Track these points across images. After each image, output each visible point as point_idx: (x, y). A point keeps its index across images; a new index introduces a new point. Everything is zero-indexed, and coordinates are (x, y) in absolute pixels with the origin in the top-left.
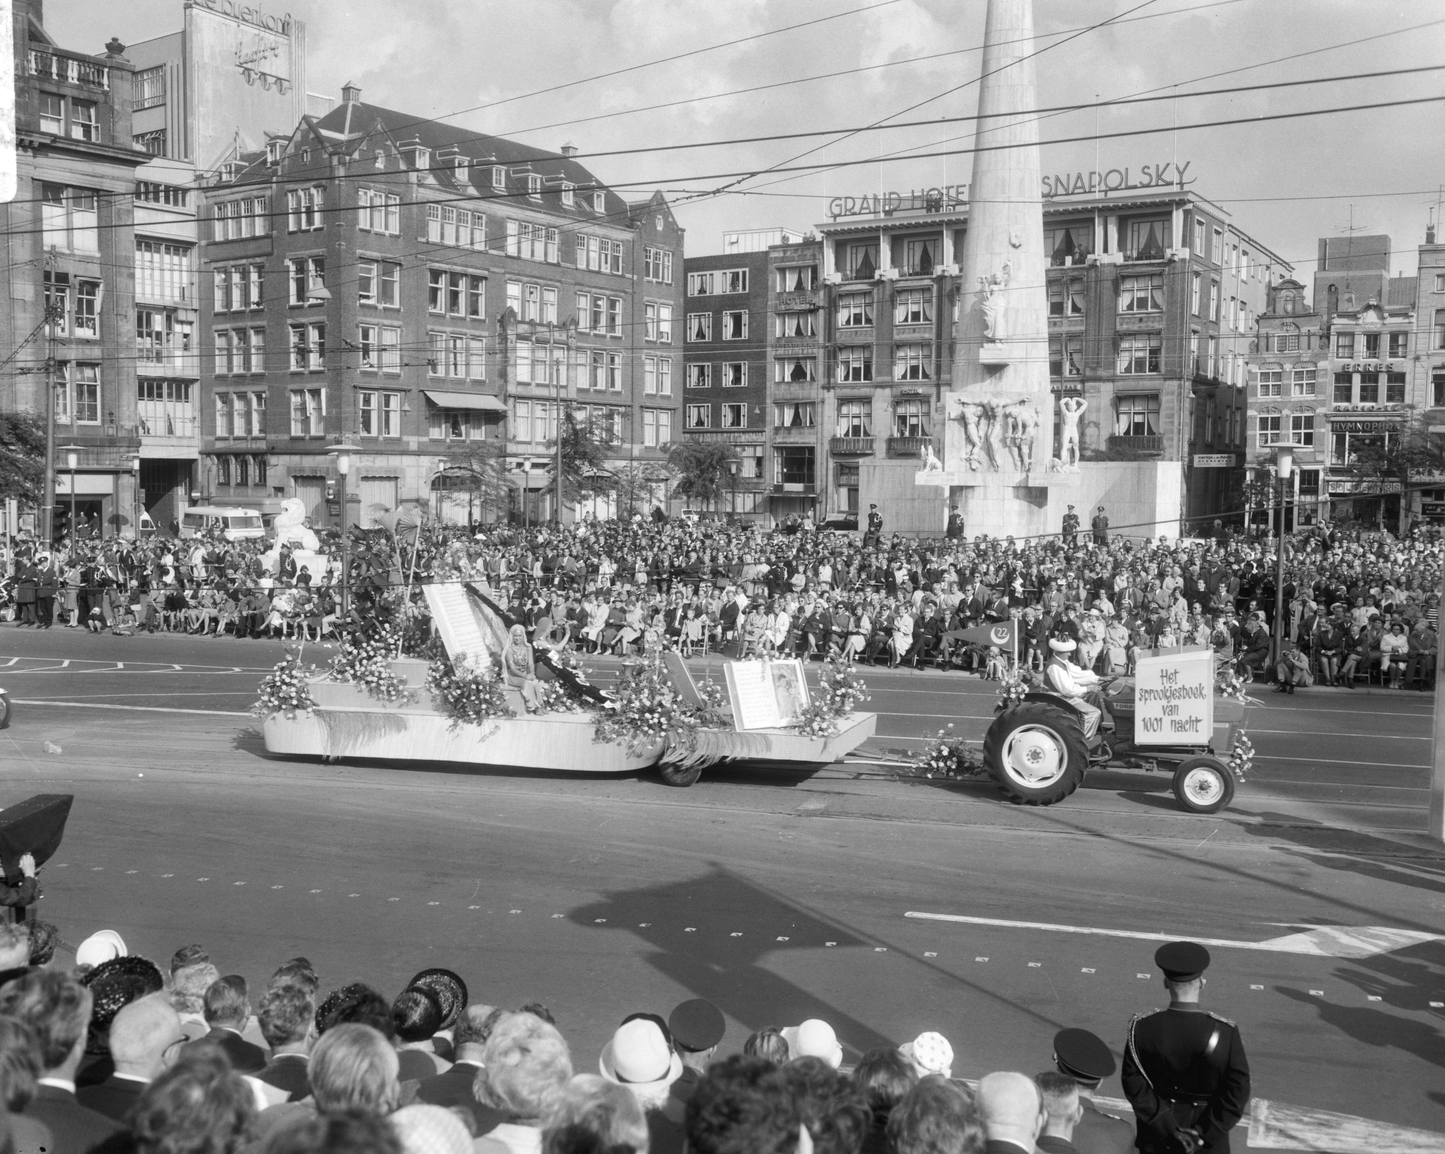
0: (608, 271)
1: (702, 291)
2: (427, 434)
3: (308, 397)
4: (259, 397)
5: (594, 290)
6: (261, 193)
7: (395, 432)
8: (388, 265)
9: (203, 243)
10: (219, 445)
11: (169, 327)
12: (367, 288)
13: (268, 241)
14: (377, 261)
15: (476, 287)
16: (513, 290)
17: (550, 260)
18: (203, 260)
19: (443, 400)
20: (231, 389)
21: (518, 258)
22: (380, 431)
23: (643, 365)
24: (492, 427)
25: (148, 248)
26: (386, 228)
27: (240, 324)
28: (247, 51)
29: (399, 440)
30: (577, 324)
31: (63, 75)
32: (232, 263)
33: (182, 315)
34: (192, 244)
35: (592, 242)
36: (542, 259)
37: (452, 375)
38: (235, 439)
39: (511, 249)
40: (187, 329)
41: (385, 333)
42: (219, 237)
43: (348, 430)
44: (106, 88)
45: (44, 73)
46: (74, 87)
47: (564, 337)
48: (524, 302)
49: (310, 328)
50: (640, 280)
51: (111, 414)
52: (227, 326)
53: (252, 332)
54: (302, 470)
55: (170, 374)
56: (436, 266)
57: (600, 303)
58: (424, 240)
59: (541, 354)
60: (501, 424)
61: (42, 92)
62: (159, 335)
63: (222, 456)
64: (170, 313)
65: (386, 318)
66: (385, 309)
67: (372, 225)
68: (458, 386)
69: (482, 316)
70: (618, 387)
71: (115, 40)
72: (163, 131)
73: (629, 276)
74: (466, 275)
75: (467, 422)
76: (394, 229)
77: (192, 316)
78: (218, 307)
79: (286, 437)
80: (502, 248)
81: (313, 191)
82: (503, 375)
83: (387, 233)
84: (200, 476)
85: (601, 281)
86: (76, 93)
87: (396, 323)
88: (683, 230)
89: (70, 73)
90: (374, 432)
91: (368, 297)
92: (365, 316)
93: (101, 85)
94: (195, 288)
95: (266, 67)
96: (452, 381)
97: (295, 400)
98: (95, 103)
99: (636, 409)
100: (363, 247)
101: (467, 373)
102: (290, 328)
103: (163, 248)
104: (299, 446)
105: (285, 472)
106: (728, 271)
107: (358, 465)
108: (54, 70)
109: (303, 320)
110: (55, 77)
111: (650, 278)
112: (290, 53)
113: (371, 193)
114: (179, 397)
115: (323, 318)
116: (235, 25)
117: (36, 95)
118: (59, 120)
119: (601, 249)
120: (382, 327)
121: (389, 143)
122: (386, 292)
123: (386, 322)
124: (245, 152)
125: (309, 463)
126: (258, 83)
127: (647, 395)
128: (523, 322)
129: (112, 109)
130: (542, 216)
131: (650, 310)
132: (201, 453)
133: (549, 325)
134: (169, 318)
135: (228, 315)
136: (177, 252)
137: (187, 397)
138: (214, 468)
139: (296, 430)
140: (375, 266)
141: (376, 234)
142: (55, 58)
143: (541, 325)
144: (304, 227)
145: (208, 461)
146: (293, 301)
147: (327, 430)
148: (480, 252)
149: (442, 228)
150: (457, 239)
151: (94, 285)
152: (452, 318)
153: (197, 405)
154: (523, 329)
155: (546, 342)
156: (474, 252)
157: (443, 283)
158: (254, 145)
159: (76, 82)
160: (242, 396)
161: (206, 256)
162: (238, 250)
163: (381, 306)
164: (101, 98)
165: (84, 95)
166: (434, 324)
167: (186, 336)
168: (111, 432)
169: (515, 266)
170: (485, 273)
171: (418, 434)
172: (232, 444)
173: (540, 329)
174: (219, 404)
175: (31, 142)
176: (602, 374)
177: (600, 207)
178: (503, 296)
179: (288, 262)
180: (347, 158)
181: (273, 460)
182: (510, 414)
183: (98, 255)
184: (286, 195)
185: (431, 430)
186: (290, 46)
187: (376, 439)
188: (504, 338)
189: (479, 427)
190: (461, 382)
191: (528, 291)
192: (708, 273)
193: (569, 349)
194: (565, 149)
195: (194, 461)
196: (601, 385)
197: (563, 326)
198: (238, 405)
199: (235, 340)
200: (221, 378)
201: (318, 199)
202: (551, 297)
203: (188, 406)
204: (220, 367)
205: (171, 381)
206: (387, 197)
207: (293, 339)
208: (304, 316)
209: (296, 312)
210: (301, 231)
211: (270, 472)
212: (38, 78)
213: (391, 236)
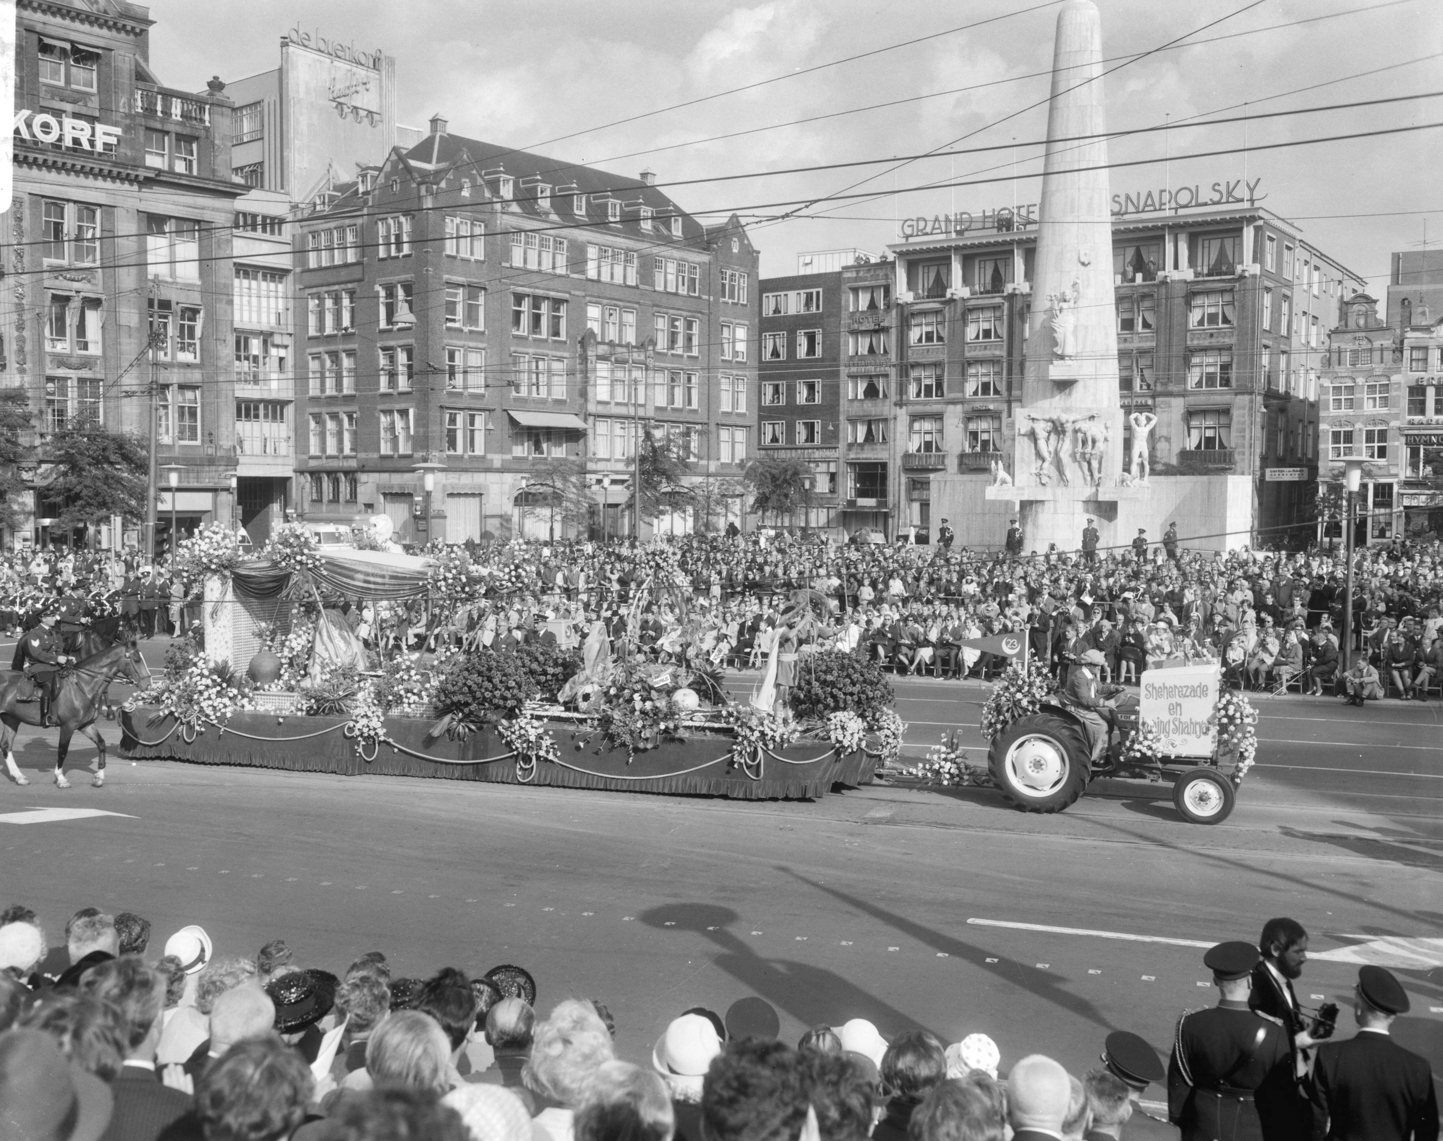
0: (685, 293)
1: (777, 311)
2: (510, 451)
3: (396, 416)
4: (350, 417)
5: (671, 311)
6: (353, 221)
7: (479, 450)
8: (473, 289)
9: (298, 270)
10: (313, 463)
11: (266, 351)
12: (453, 313)
13: (359, 268)
14: (463, 286)
15: (558, 310)
16: (593, 312)
17: (629, 283)
18: (298, 286)
19: (525, 419)
20: (324, 410)
21: (598, 281)
22: (465, 450)
23: (719, 384)
24: (572, 445)
25: (246, 275)
26: (472, 254)
27: (333, 348)
28: (340, 86)
29: (483, 458)
30: (655, 344)
31: (166, 113)
32: (325, 289)
34: (288, 271)
35: (669, 265)
36: (621, 282)
37: (534, 395)
38: (328, 457)
39: (592, 272)
40: (282, 353)
41: (470, 355)
42: (312, 264)
43: (434, 449)
44: (207, 124)
45: (150, 111)
46: (178, 123)
47: (642, 357)
48: (604, 323)
49: (399, 350)
50: (716, 301)
51: (210, 434)
52: (321, 349)
53: (344, 355)
54: (391, 487)
55: (266, 396)
56: (520, 290)
57: (677, 323)
58: (507, 265)
59: (619, 374)
60: (582, 441)
61: (148, 128)
62: (256, 358)
63: (315, 474)
64: (267, 337)
65: (472, 340)
66: (471, 332)
67: (458, 252)
68: (541, 405)
69: (563, 337)
70: (695, 405)
71: (216, 78)
72: (261, 164)
73: (705, 297)
74: (548, 298)
75: (549, 440)
76: (479, 254)
77: (287, 341)
78: (312, 332)
79: (375, 456)
80: (583, 272)
81: (402, 219)
82: (584, 394)
83: (473, 259)
84: (294, 493)
85: (679, 303)
86: (179, 129)
87: (481, 345)
88: (758, 252)
89: (173, 111)
90: (460, 450)
91: (454, 320)
92: (451, 338)
93: (202, 121)
94: (290, 313)
95: (358, 101)
96: (534, 400)
97: (384, 420)
98: (197, 138)
99: (713, 427)
100: (450, 272)
101: (549, 392)
102: (380, 352)
103: (260, 275)
104: (388, 464)
105: (374, 489)
106: (802, 292)
107: (444, 482)
108: (159, 108)
109: (392, 343)
110: (159, 114)
111: (726, 299)
112: (381, 87)
113: (457, 220)
114: (274, 418)
115: (411, 341)
116: (328, 61)
117: (142, 132)
118: (163, 155)
119: (678, 271)
120: (468, 349)
121: (474, 172)
122: (471, 315)
123: (472, 344)
124: (338, 183)
125: (397, 480)
126: (350, 117)
127: (724, 413)
128: (602, 343)
129: (213, 144)
130: (622, 240)
131: (725, 330)
132: (295, 471)
133: (628, 345)
134: (265, 342)
135: (321, 339)
136: (273, 279)
137: (282, 418)
138: (308, 486)
139: (385, 449)
140: (461, 291)
141: (462, 260)
142: (159, 97)
143: (620, 345)
144: (393, 253)
145: (302, 479)
146: (383, 325)
147: (414, 449)
148: (560, 276)
149: (525, 253)
150: (540, 264)
151: (195, 312)
152: (535, 340)
153: (292, 426)
154: (602, 350)
155: (625, 362)
156: (555, 275)
157: (525, 306)
158: (346, 176)
159: (179, 118)
160: (334, 416)
161: (301, 282)
162: (330, 277)
163: (466, 329)
164: (202, 134)
165: (187, 131)
166: (517, 345)
167: (281, 359)
168: (210, 451)
169: (595, 289)
170: (566, 296)
171: (502, 452)
172: (324, 463)
173: (619, 350)
174: (312, 424)
175: (137, 176)
176: (679, 393)
177: (677, 230)
178: (583, 317)
179: (378, 288)
180: (435, 187)
181: (363, 477)
182: (590, 432)
183: (199, 283)
184: (376, 224)
185: (514, 448)
186: (380, 80)
187: (462, 457)
188: (584, 359)
189: (560, 445)
190: (544, 401)
191: (607, 313)
192: (782, 293)
193: (647, 369)
194: (644, 175)
195: (289, 479)
196: (678, 403)
197: (641, 346)
198: (330, 425)
199: (328, 363)
200: (315, 400)
201: (407, 227)
202: (630, 318)
203: (283, 426)
204: (313, 389)
205: (267, 402)
206: (472, 224)
207: (383, 361)
208: (394, 339)
209: (385, 335)
210: (390, 258)
211: (360, 489)
212: (145, 116)
213: (477, 261)
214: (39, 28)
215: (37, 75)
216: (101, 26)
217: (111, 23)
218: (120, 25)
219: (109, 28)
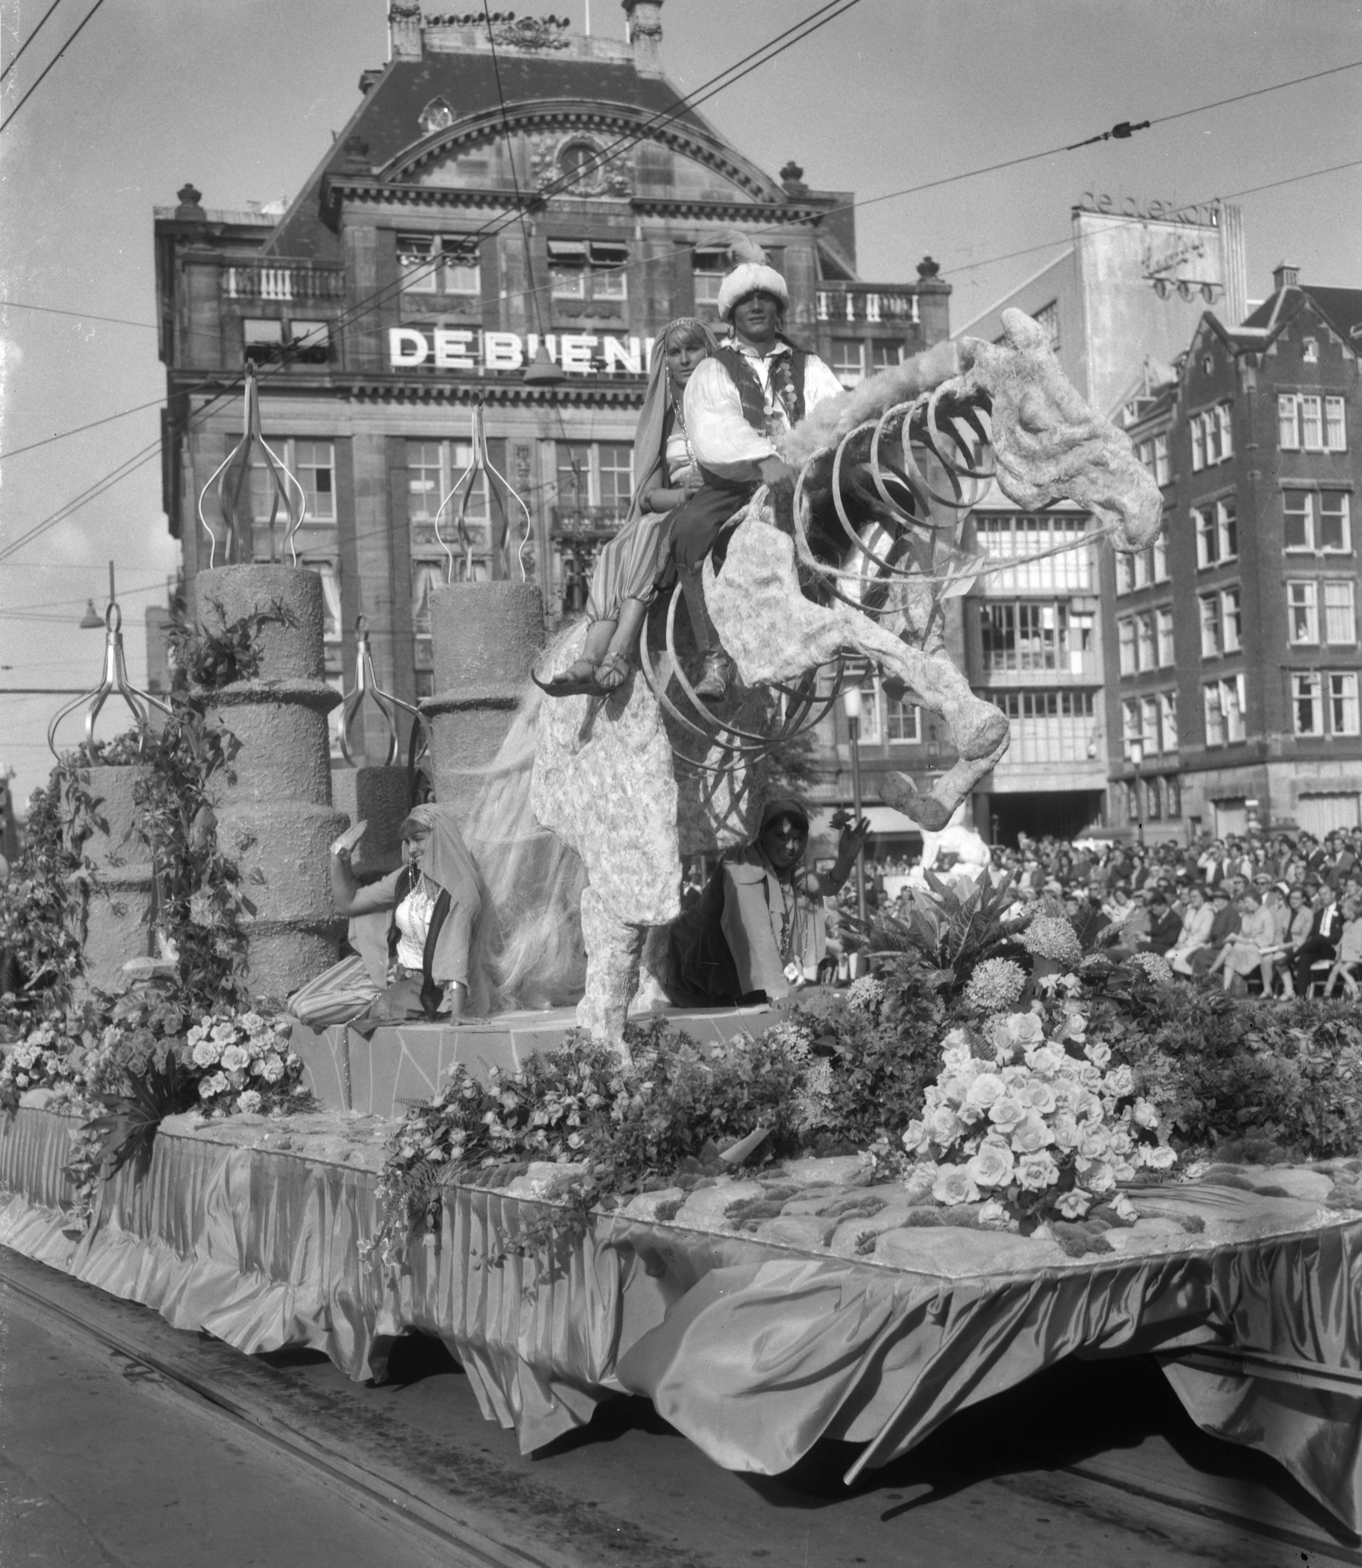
3: (1222, 687)
4: (1170, 699)
6: (1161, 429)
7: (1351, 727)
8: (1329, 494)
11: (1063, 622)
12: (1298, 530)
13: (1170, 490)
14: (1312, 491)
20: (1137, 693)
22: (1327, 728)
25: (1032, 526)
26: (1325, 442)
27: (1143, 606)
28: (1158, 257)
31: (860, 315)
33: (1078, 605)
38: (1146, 758)
40: (1087, 622)
41: (1327, 590)
43: (1277, 730)
44: (916, 320)
45: (837, 314)
46: (875, 326)
49: (1223, 595)
51: (932, 728)
52: (1130, 611)
53: (1158, 613)
54: (1221, 790)
55: (1065, 682)
61: (836, 339)
62: (1049, 633)
63: (1130, 781)
64: (1063, 604)
65: (1330, 568)
66: (1328, 556)
67: (1301, 442)
71: (928, 259)
76: (1339, 441)
77: (1093, 605)
78: (1122, 588)
79: (1200, 748)
81: (1219, 410)
83: (1326, 450)
84: (1110, 809)
86: (877, 333)
89: (869, 310)
90: (1318, 729)
92: (1295, 568)
93: (909, 317)
94: (1096, 570)
95: (1187, 273)
97: (1210, 695)
98: (902, 341)
100: (1286, 474)
102: (1201, 601)
103: (1051, 523)
104: (1217, 758)
105: (1201, 796)
107: (1293, 776)
108: (850, 309)
109: (1213, 586)
110: (850, 318)
112: (1221, 249)
113: (1299, 398)
114: (1078, 711)
115: (1236, 579)
116: (1139, 226)
117: (826, 344)
118: (857, 371)
120: (1325, 581)
121: (1324, 325)
122: (1329, 533)
124: (1156, 385)
125: (1228, 779)
126: (1175, 297)
129: (923, 345)
132: (1109, 781)
134: (1062, 612)
135: (1135, 596)
136: (1070, 527)
137: (1090, 710)
138: (1124, 799)
139: (1213, 736)
140: (1308, 499)
141: (1310, 453)
142: (850, 296)
144: (1211, 461)
145: (1117, 790)
146: (1202, 562)
147: (1249, 733)
153: (1103, 720)
158: (1169, 375)
159: (877, 319)
160: (1152, 701)
163: (1321, 553)
164: (909, 334)
165: (888, 333)
167: (1086, 633)
168: (932, 751)
174: (1127, 715)
179: (1194, 513)
180: (1259, 355)
181: (1188, 780)
184: (1188, 424)
186: (1220, 239)
187: (1320, 740)
195: (1102, 791)
198: (1147, 711)
199: (1142, 629)
200: (1128, 680)
201: (1225, 420)
203: (1091, 722)
204: (1126, 667)
205: (1067, 690)
206: (1323, 400)
207: (1205, 613)
208: (1215, 580)
209: (1205, 577)
210: (1207, 467)
211: (1185, 797)
212: (829, 323)
213: (1333, 454)
214: (690, 237)
215: (691, 296)
216: (768, 220)
217: (779, 213)
218: (790, 213)
219: (779, 220)
